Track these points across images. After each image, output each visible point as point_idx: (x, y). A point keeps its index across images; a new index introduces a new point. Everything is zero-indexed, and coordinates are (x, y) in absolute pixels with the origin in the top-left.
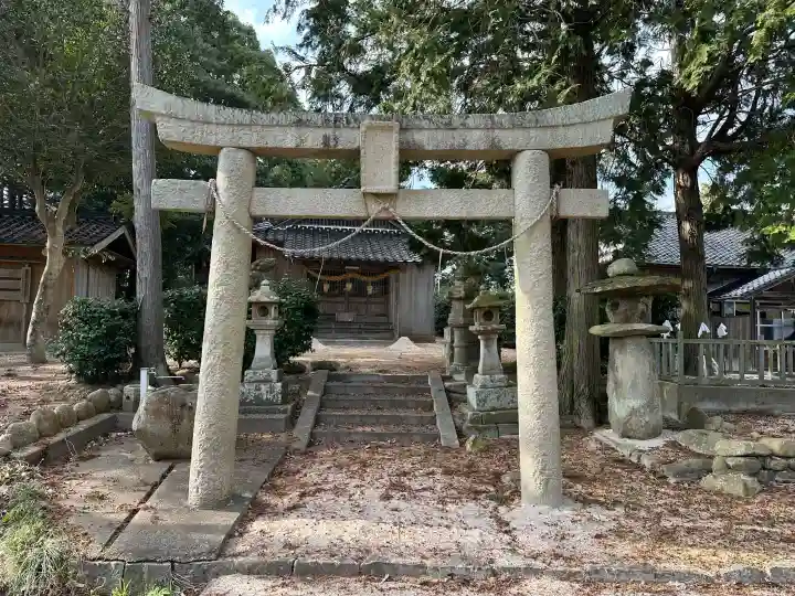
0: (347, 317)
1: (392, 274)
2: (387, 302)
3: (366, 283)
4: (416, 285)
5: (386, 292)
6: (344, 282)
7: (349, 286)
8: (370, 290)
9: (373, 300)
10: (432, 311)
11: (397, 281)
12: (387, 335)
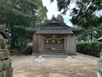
0: (54, 49)
1: (64, 38)
2: (64, 45)
3: (58, 40)
4: (71, 40)
5: (63, 42)
6: (52, 40)
7: (53, 41)
8: (59, 42)
9: (60, 44)
10: (76, 47)
11: (66, 39)
12: (64, 54)
